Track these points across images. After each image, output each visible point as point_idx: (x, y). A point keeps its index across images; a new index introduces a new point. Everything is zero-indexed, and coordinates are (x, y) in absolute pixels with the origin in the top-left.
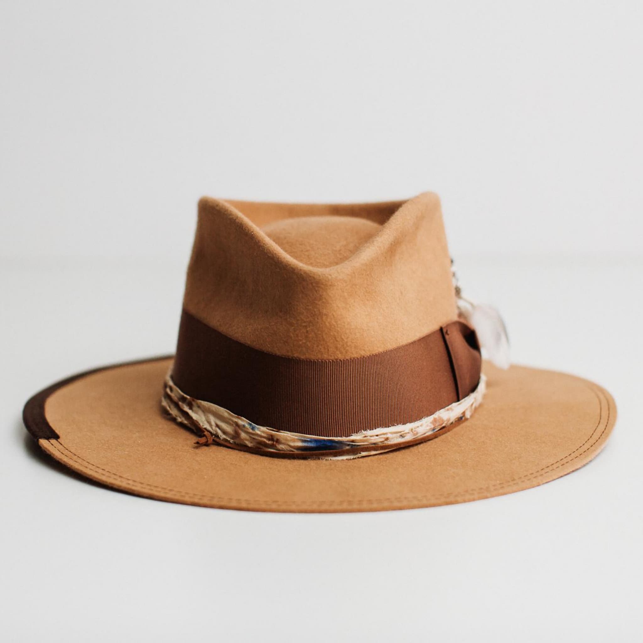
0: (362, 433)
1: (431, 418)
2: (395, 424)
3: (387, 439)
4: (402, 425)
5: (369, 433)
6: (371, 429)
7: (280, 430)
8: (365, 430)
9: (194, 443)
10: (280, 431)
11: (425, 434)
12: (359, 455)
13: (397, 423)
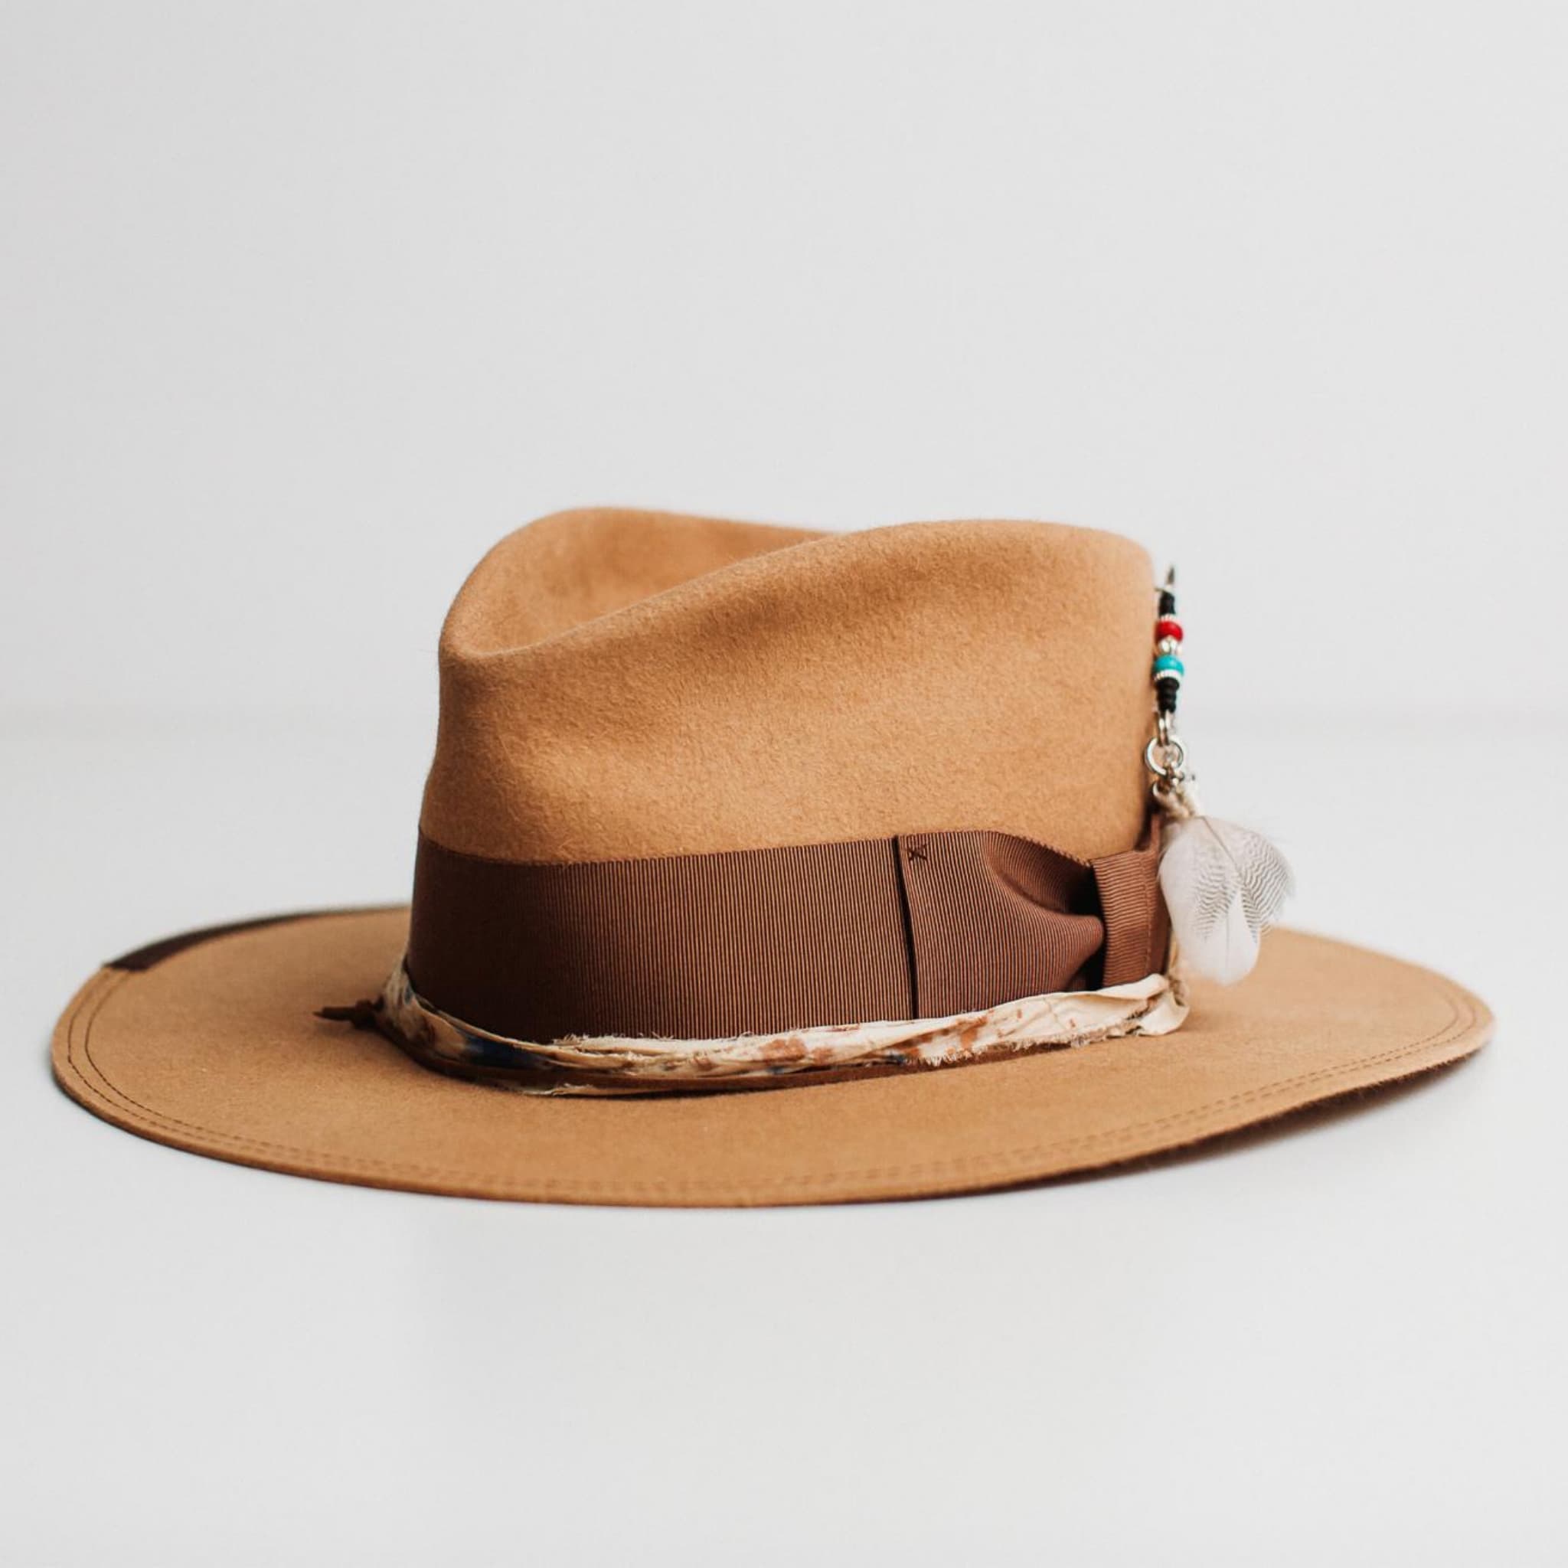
0: (571, 1039)
1: (768, 1039)
2: (654, 1034)
3: (629, 1065)
4: (674, 1038)
5: (587, 1041)
6: (594, 1034)
7: (439, 1008)
8: (579, 1034)
9: (317, 1014)
10: (441, 1012)
11: (745, 1071)
12: (557, 1090)
13: (658, 1031)
